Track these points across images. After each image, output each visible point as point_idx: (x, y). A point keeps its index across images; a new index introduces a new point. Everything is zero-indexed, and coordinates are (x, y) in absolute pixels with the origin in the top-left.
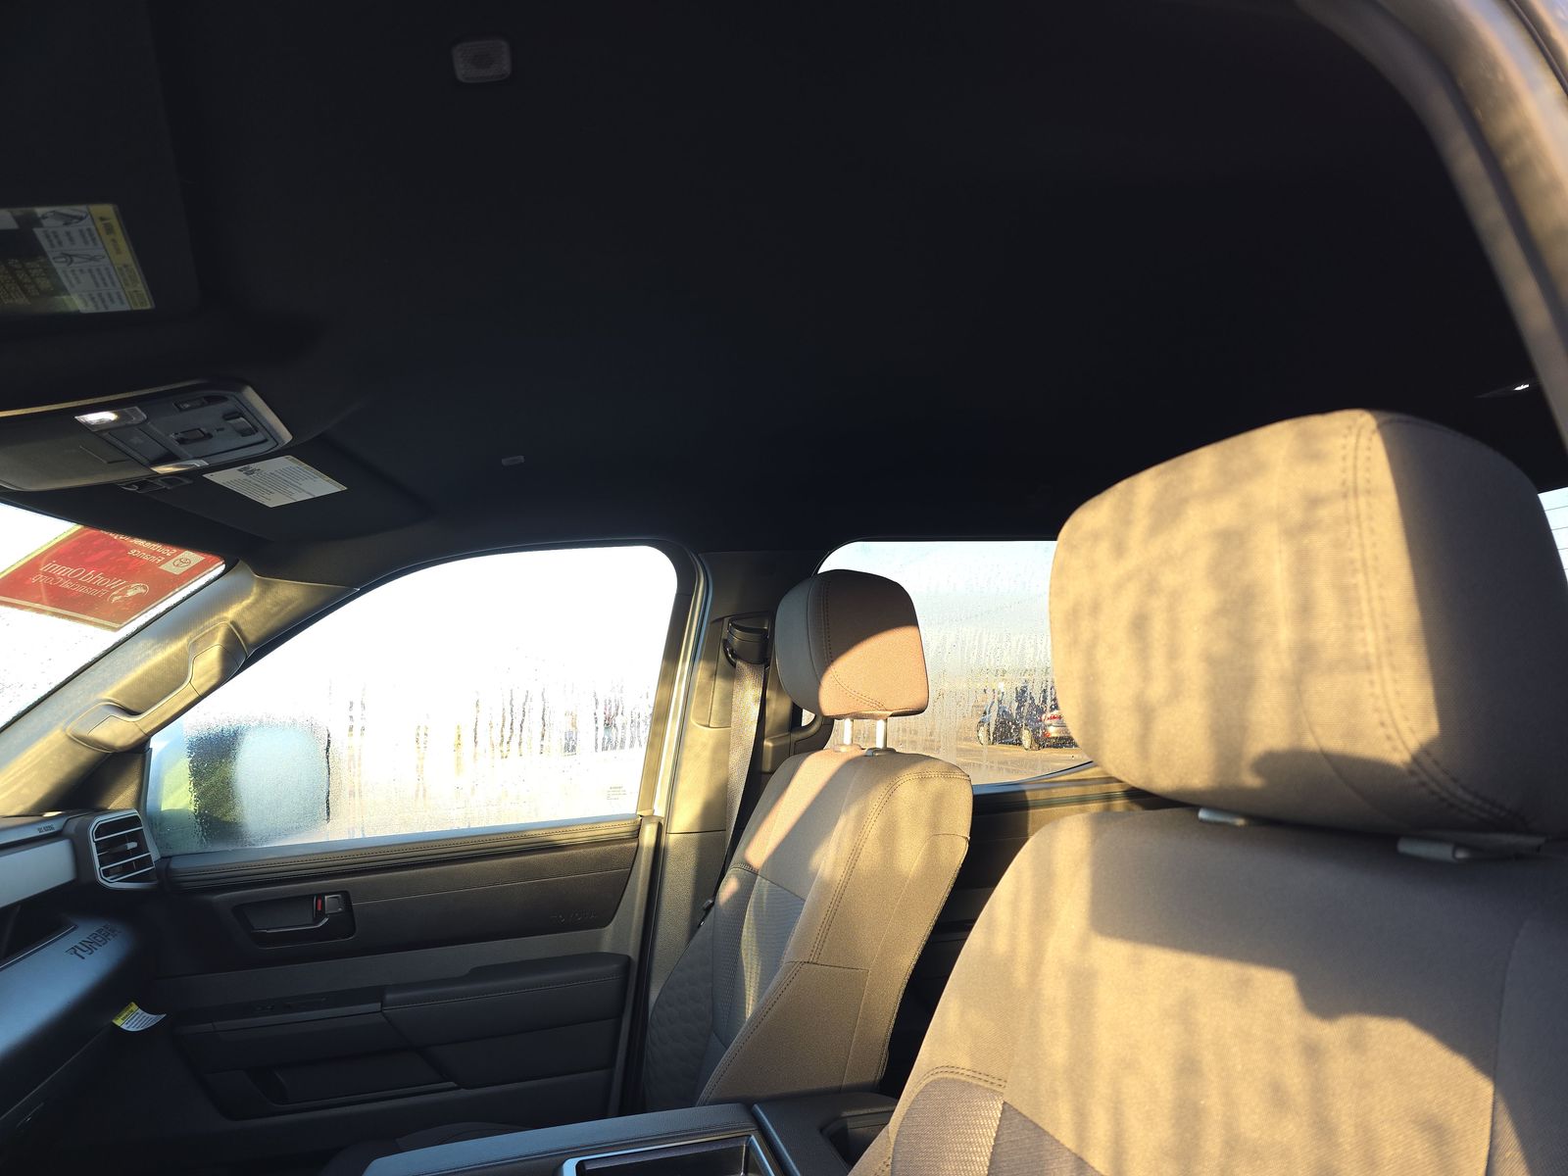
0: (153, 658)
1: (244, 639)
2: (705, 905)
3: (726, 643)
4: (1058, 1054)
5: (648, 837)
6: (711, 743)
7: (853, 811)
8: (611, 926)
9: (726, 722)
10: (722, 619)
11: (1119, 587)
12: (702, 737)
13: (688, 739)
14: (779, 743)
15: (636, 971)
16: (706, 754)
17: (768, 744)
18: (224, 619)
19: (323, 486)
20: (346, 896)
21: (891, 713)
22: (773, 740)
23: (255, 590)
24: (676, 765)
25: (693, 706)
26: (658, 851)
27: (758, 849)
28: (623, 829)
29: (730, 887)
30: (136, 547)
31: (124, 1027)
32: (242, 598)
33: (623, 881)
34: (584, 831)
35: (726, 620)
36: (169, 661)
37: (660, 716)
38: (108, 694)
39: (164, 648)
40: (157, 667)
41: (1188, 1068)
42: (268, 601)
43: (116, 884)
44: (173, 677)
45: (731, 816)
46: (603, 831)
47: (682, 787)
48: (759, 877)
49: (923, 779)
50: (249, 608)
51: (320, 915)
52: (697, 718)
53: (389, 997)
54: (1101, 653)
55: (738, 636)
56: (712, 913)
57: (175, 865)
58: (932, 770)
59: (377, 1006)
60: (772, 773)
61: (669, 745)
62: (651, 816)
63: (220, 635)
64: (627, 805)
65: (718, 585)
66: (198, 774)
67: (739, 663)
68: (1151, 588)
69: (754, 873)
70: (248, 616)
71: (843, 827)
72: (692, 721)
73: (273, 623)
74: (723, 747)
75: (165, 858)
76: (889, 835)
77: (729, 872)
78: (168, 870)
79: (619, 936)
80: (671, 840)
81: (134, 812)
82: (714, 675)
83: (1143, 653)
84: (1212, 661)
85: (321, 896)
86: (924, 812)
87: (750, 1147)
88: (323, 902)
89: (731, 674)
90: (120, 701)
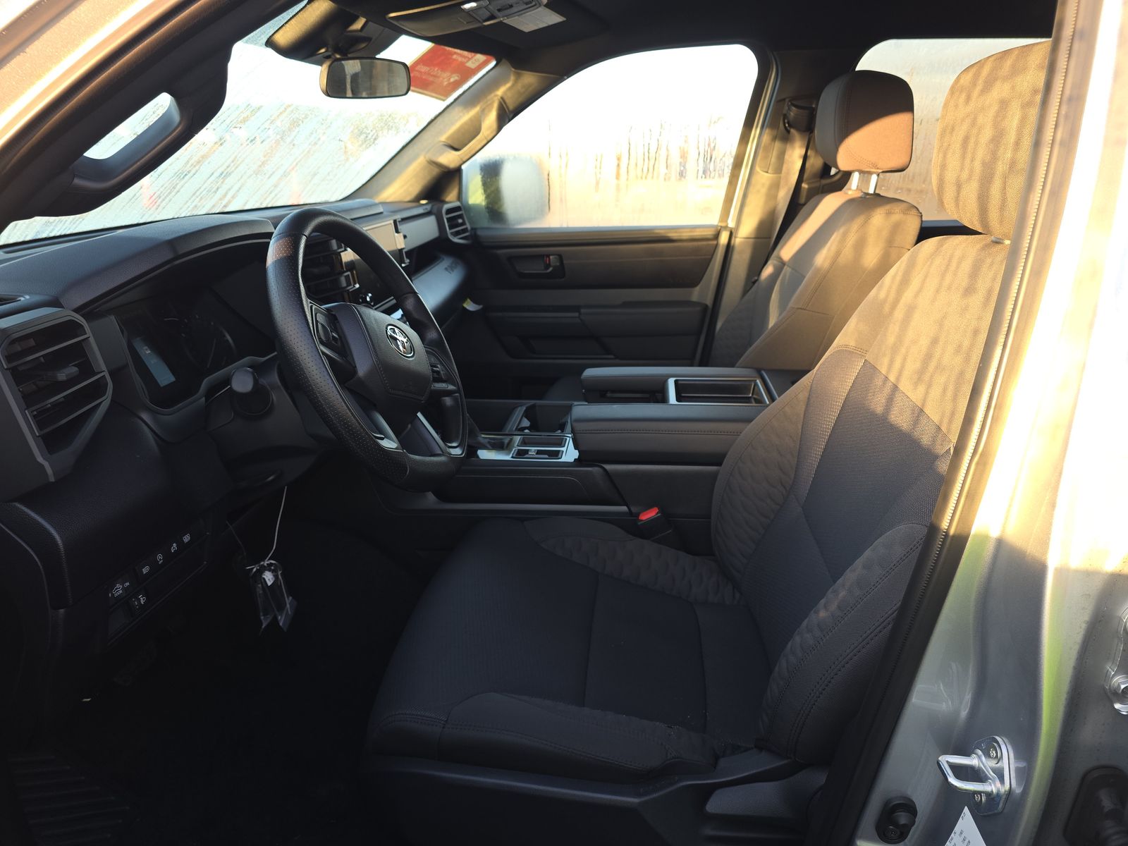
0: (462, 118)
1: (508, 109)
2: (753, 280)
3: (785, 116)
4: (891, 339)
5: (724, 239)
6: (767, 183)
7: (842, 230)
8: (698, 288)
9: (778, 170)
10: (784, 100)
11: (963, 120)
12: (764, 178)
13: (754, 180)
14: (813, 185)
15: (710, 313)
16: (764, 190)
17: (805, 186)
18: (497, 96)
19: (554, 18)
20: (560, 257)
21: (881, 171)
22: (808, 184)
23: (512, 78)
24: (745, 196)
25: (759, 158)
26: (729, 247)
27: (788, 250)
28: (709, 233)
29: (768, 271)
30: (455, 53)
31: (468, 308)
32: (505, 83)
33: (707, 262)
34: (687, 232)
35: (787, 100)
36: (471, 120)
37: (738, 164)
38: (443, 138)
39: (468, 112)
40: (466, 123)
41: (935, 341)
42: (519, 86)
43: (456, 240)
44: (473, 130)
45: (775, 230)
46: (697, 233)
47: (747, 210)
48: (786, 267)
49: (889, 213)
50: (510, 89)
51: (548, 266)
52: (760, 167)
53: (583, 311)
54: (949, 155)
55: (794, 112)
56: (756, 284)
57: (479, 233)
58: (897, 208)
59: (577, 314)
60: (804, 205)
61: (742, 184)
62: (726, 227)
63: (496, 105)
64: (713, 219)
65: (784, 75)
66: (486, 185)
67: (792, 131)
68: (973, 124)
69: (783, 264)
70: (509, 94)
71: (835, 239)
72: (758, 169)
73: (521, 99)
74: (775, 186)
75: (474, 229)
76: (860, 245)
77: (770, 262)
78: (475, 234)
79: (702, 293)
80: (737, 241)
81: (458, 204)
82: (774, 139)
83: (963, 157)
84: (984, 164)
85: (548, 256)
86: (885, 234)
87: (756, 385)
88: (549, 259)
89: (786, 138)
90: (450, 142)
